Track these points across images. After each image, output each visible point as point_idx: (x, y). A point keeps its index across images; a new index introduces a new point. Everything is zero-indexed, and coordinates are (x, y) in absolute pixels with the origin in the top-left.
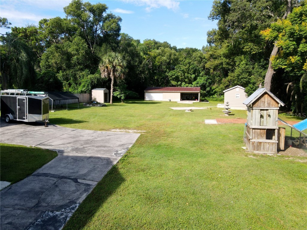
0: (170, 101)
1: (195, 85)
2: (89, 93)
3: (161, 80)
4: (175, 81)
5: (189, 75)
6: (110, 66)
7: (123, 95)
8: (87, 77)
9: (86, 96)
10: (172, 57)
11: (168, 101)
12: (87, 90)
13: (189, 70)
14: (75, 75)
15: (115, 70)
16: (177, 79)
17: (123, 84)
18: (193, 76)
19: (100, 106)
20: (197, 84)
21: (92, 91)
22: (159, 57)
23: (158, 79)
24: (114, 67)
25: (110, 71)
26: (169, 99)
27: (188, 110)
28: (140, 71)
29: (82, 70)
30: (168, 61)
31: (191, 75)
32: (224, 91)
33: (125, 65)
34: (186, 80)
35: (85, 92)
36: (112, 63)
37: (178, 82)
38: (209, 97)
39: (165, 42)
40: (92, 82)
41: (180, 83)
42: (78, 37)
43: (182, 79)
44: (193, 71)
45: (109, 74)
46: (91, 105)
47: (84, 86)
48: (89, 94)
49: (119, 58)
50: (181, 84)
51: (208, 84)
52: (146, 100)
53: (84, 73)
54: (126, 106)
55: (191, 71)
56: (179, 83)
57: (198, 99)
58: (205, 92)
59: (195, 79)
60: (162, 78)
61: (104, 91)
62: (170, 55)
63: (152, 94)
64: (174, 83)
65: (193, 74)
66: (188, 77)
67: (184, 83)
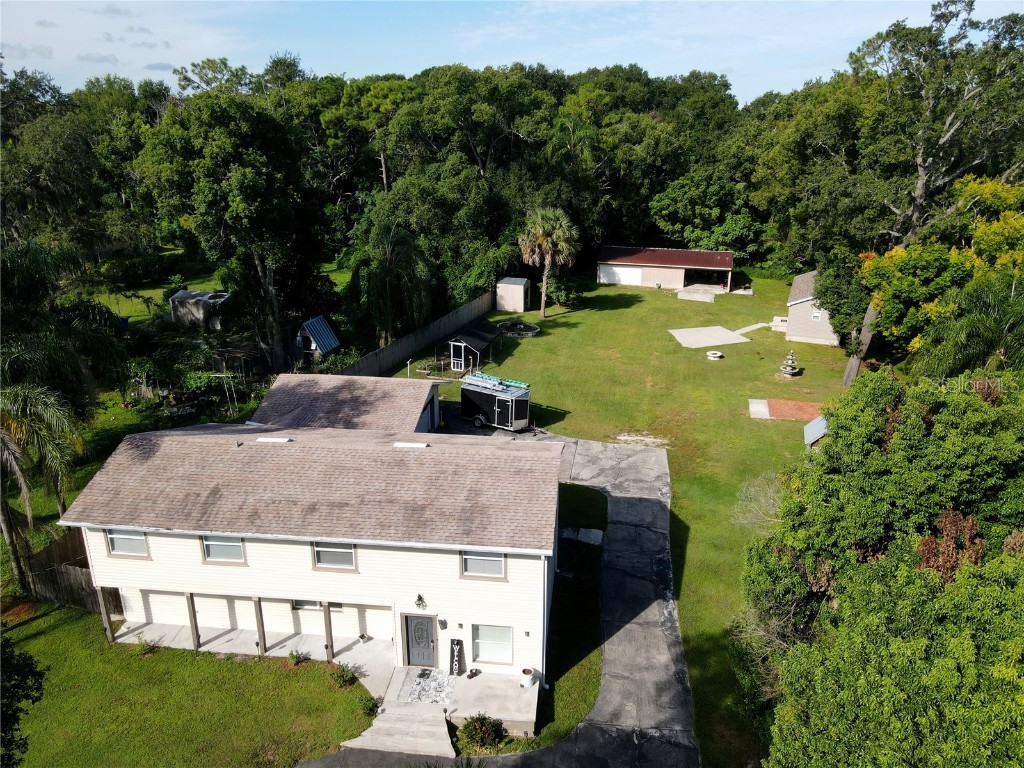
0: (660, 288)
2: (491, 290)
5: (706, 211)
6: (547, 245)
10: (662, 148)
11: (656, 287)
13: (706, 196)
14: (458, 247)
15: (556, 252)
18: (716, 212)
21: (498, 285)
22: (625, 147)
24: (554, 245)
25: (547, 253)
26: (657, 284)
29: (474, 238)
30: (649, 160)
31: (711, 209)
33: (576, 236)
34: (697, 221)
36: (550, 235)
37: (673, 225)
38: (751, 265)
39: (631, 66)
40: (498, 266)
42: (459, 154)
43: (685, 217)
44: (716, 200)
45: (542, 259)
47: (480, 275)
50: (683, 228)
51: (752, 236)
52: (602, 281)
55: (710, 199)
56: (678, 226)
57: (725, 285)
58: (743, 254)
59: (721, 220)
61: (524, 285)
62: (657, 144)
63: (617, 270)
65: (716, 206)
66: (701, 215)
67: (689, 228)
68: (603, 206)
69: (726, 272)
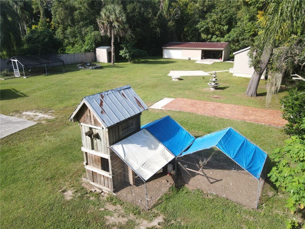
0: (190, 59)
1: (226, 39)
2: (93, 51)
3: (191, 32)
4: (205, 34)
5: (221, 27)
7: (127, 55)
8: (91, 35)
9: (90, 55)
11: (188, 59)
12: (91, 48)
13: (221, 20)
16: (207, 31)
17: (132, 40)
18: (226, 27)
19: (92, 69)
20: (228, 38)
21: (97, 49)
22: (191, 4)
23: (188, 31)
24: (111, 23)
25: (107, 28)
26: (189, 58)
27: (175, 79)
28: (155, 25)
29: (86, 25)
30: (201, 8)
31: (224, 26)
32: (234, 53)
33: (125, 20)
34: (217, 33)
35: (89, 51)
36: (109, 17)
40: (96, 40)
41: (210, 36)
43: (213, 31)
44: (226, 21)
46: (83, 68)
48: (93, 53)
49: (117, 11)
53: (88, 29)
54: (125, 68)
55: (223, 21)
59: (229, 31)
60: (193, 30)
61: (107, 49)
64: (203, 36)
65: (226, 25)
66: (219, 29)
67: (214, 37)
68: (159, 16)
69: (222, 51)
